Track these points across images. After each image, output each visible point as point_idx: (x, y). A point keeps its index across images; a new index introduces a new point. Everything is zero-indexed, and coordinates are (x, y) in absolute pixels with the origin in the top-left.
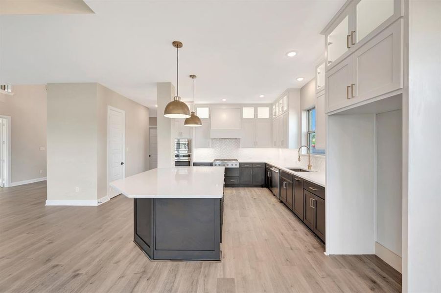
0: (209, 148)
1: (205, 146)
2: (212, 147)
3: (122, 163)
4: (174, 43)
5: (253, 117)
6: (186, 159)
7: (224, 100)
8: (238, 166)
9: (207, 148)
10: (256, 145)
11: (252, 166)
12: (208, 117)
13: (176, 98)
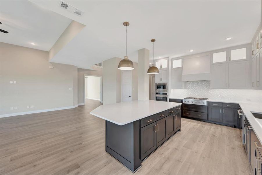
0: (183, 88)
1: (180, 87)
2: (186, 88)
3: (130, 96)
4: (124, 23)
5: (226, 61)
6: (164, 96)
7: (191, 51)
8: (205, 104)
9: (182, 88)
10: (228, 86)
11: (222, 105)
12: (181, 66)
13: (126, 57)
